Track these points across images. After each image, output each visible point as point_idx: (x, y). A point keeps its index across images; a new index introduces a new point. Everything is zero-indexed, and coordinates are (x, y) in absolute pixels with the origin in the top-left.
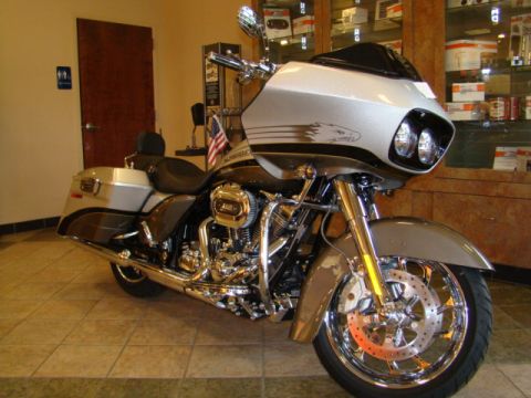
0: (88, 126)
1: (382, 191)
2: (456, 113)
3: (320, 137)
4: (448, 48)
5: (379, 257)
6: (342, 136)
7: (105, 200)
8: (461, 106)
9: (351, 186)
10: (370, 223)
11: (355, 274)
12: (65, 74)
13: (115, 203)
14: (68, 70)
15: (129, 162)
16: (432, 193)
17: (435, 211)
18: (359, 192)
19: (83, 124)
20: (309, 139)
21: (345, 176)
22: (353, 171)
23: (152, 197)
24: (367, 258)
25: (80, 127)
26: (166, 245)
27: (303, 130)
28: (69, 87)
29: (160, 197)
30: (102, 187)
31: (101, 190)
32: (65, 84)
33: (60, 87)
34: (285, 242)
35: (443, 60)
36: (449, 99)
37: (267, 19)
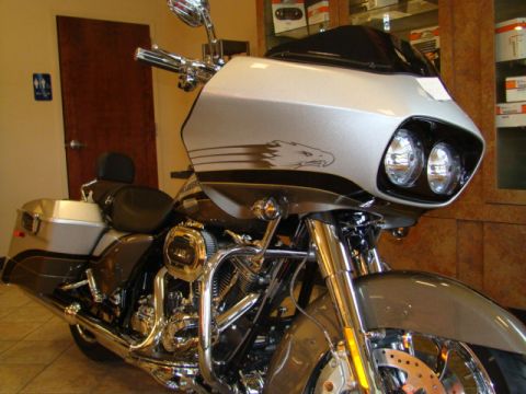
0: (72, 144)
1: (390, 230)
2: (511, 116)
3: (282, 161)
4: (498, 31)
5: (368, 330)
6: (310, 159)
7: (45, 241)
8: (518, 107)
9: (331, 229)
10: (357, 281)
11: (335, 354)
12: (43, 82)
13: (56, 245)
14: (47, 77)
15: (87, 190)
16: (482, 223)
17: (487, 246)
18: (342, 237)
19: (67, 141)
20: (269, 164)
21: (322, 213)
22: (331, 207)
23: (105, 236)
24: (349, 332)
25: (63, 145)
26: (118, 299)
27: (258, 151)
28: (50, 98)
29: (114, 237)
30: (43, 225)
31: (41, 229)
32: (42, 94)
33: (38, 98)
34: (255, 301)
35: (492, 48)
36: (502, 98)
37: (275, 7)
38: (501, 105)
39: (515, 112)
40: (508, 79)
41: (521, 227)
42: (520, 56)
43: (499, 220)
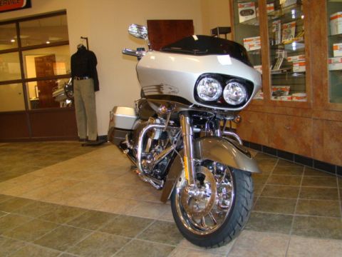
2: (336, 65)
8: (339, 60)
27: (159, 87)
34: (173, 148)
36: (332, 55)
37: (240, 10)
38: (332, 59)
39: (337, 62)
40: (334, 45)
41: (339, 123)
42: (340, 32)
43: (330, 119)
